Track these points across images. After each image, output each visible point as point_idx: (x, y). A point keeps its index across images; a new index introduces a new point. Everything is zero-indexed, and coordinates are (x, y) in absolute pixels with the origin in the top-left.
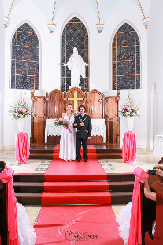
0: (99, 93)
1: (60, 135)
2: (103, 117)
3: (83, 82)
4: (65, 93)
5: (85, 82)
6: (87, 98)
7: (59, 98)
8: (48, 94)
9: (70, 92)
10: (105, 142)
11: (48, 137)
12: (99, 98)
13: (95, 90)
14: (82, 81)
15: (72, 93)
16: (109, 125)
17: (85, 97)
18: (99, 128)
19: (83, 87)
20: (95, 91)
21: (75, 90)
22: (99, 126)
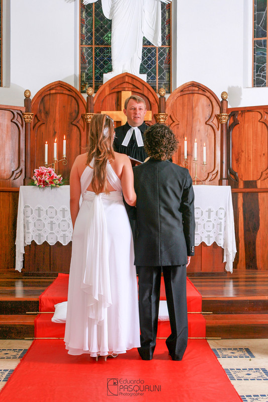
0: (208, 94)
1: (71, 243)
2: (221, 178)
3: (154, 63)
4: (90, 96)
5: (161, 63)
6: (168, 111)
7: (71, 114)
8: (31, 98)
9: (107, 92)
10: (230, 268)
11: (27, 248)
12: (208, 113)
13: (194, 84)
14: (149, 59)
15: (115, 96)
16: (244, 205)
17: (159, 107)
18: (209, 217)
19: (154, 78)
20: (196, 89)
21: (125, 85)
22: (210, 211)
